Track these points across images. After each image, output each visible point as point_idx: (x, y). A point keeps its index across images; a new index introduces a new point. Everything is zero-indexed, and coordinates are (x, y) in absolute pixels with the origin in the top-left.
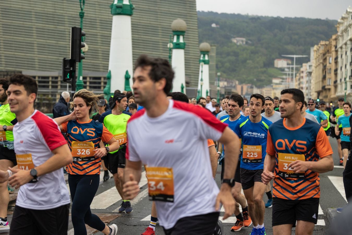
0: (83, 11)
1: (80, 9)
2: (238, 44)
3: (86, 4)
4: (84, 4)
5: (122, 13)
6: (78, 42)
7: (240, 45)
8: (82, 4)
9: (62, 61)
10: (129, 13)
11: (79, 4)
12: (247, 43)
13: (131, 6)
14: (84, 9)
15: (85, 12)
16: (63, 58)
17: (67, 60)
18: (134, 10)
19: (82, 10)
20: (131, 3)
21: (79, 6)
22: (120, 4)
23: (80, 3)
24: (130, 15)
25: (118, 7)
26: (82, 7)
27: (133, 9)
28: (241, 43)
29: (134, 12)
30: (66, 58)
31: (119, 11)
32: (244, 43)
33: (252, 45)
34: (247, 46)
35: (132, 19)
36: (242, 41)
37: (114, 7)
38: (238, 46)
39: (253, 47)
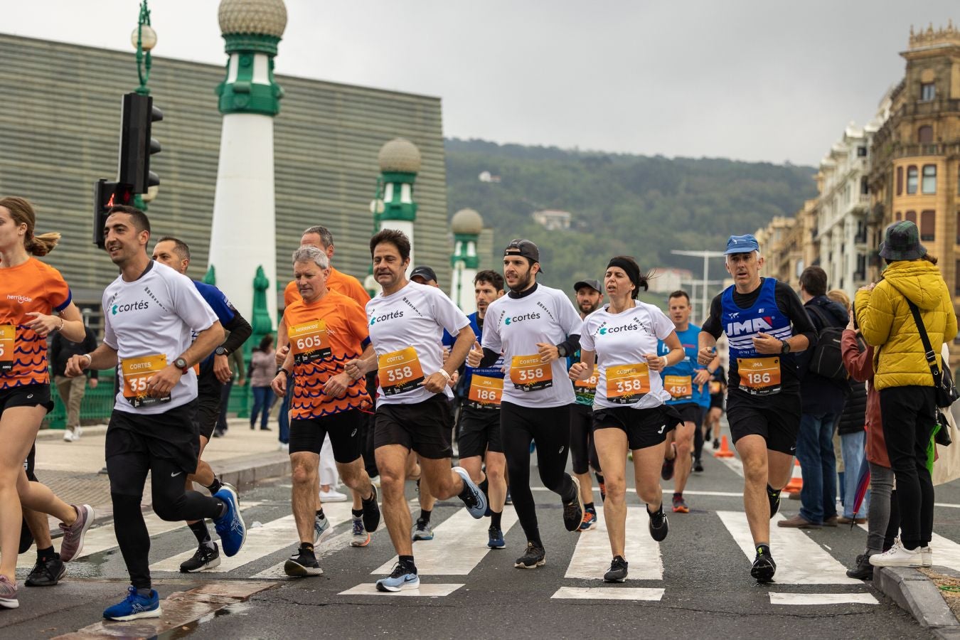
0: (146, 87)
1: (137, 80)
2: (551, 227)
3: (152, 69)
4: (148, 68)
5: (248, 107)
6: (142, 135)
7: (556, 232)
8: (143, 67)
9: (95, 187)
10: (268, 108)
11: (136, 66)
12: (573, 225)
13: (274, 88)
14: (149, 82)
15: (152, 89)
16: (98, 180)
17: (110, 185)
18: (282, 101)
19: (142, 83)
20: (274, 80)
21: (136, 73)
22: (245, 84)
23: (139, 63)
24: (272, 113)
25: (237, 91)
26: (144, 74)
27: (280, 97)
28: (559, 225)
29: (283, 106)
30: (106, 180)
31: (240, 101)
32: (567, 225)
33: (589, 230)
34: (573, 234)
35: (275, 124)
36: (562, 220)
37: (227, 93)
38: (550, 233)
39: (591, 237)
